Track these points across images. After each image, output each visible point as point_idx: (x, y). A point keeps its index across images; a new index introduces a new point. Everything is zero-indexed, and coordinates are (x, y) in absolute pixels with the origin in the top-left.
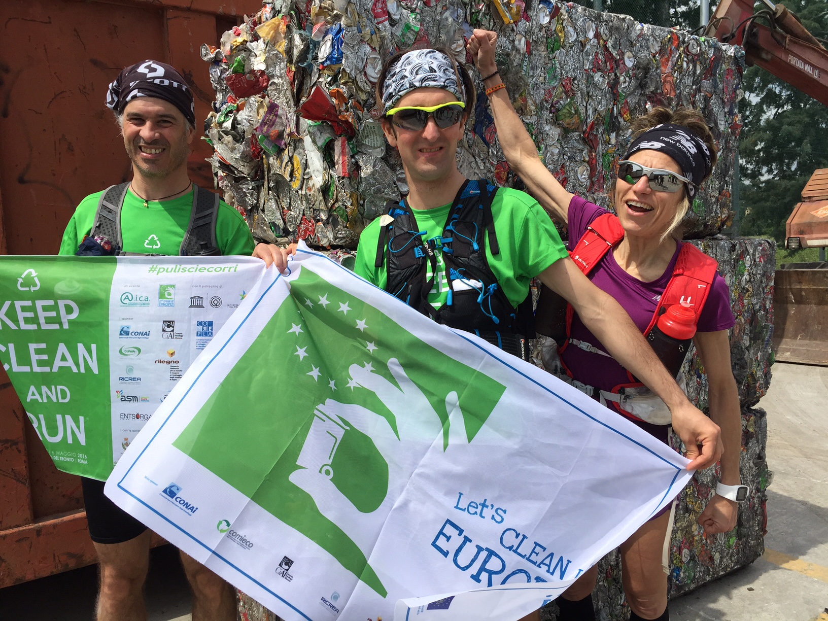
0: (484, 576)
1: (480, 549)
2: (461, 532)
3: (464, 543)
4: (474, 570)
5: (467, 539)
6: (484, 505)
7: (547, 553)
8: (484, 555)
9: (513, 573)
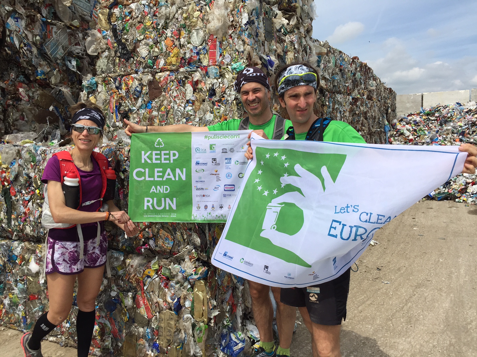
0: (358, 238)
1: (351, 227)
2: (340, 223)
3: (343, 228)
4: (352, 237)
5: (344, 225)
6: (347, 207)
7: (387, 216)
8: (354, 229)
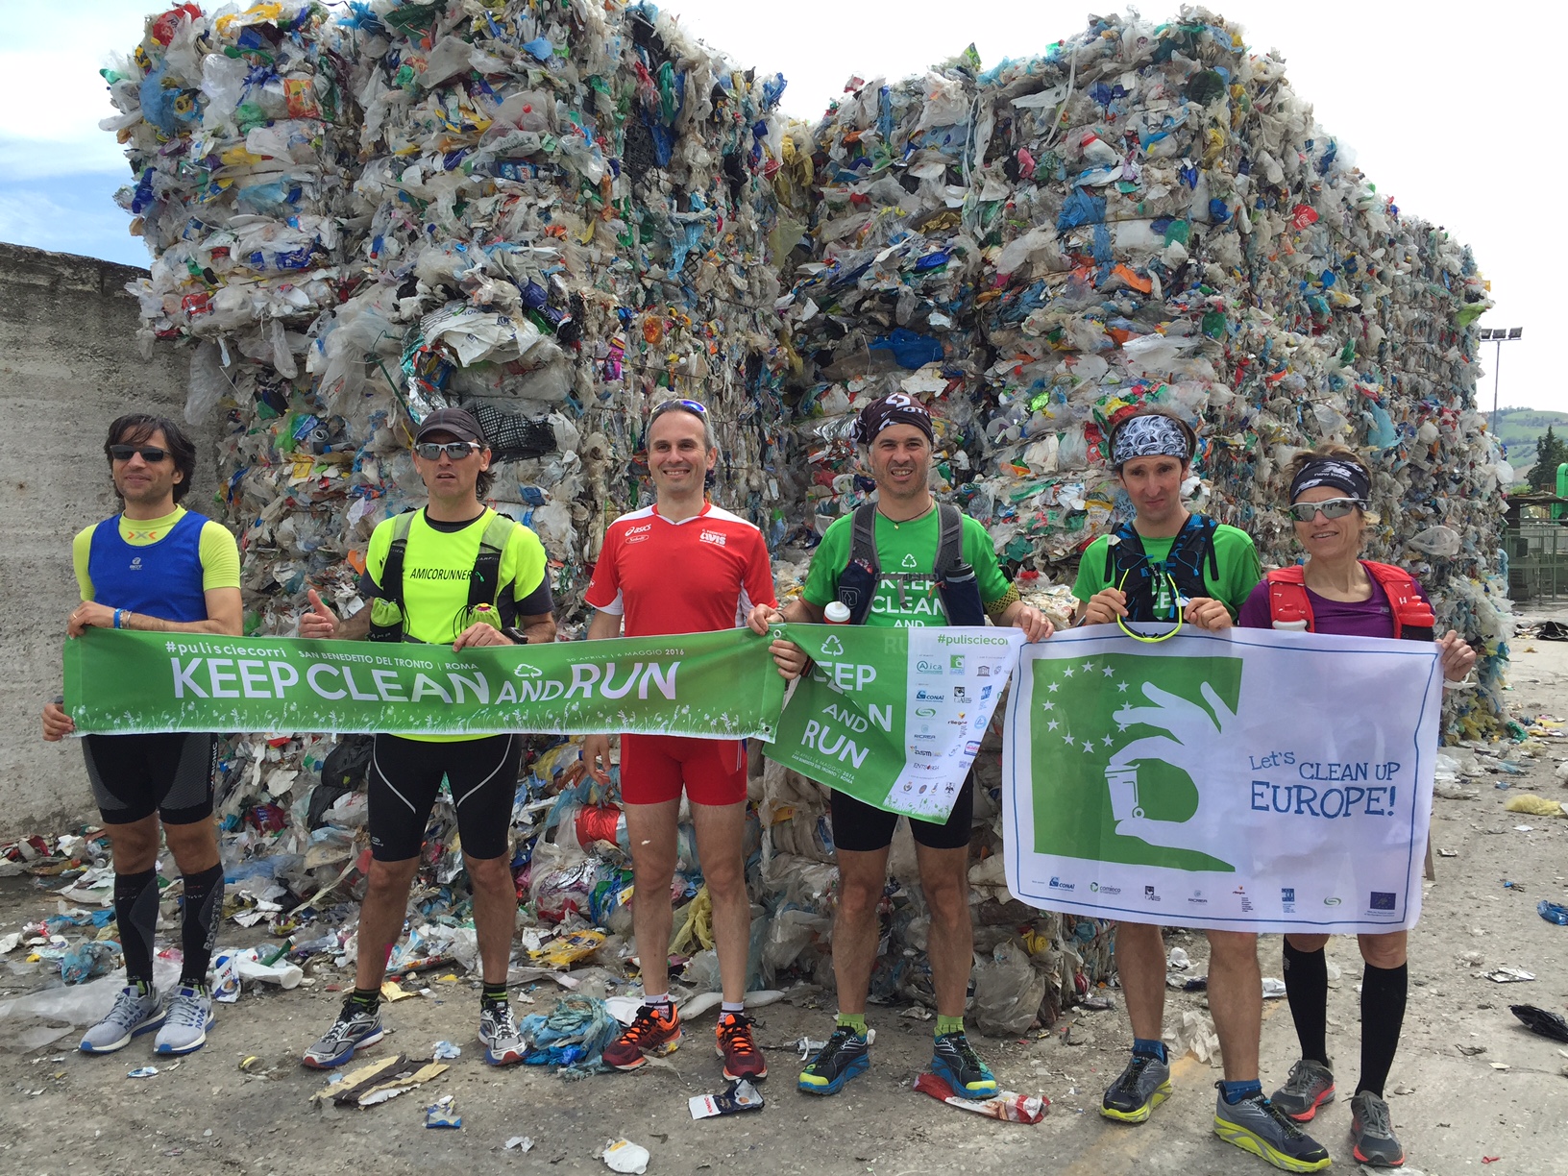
0: (1304, 807)
1: (1289, 789)
2: (1268, 784)
3: (1275, 792)
4: (1294, 806)
5: (1275, 788)
6: (1274, 756)
7: (1344, 766)
8: (1294, 792)
9: (1326, 795)
